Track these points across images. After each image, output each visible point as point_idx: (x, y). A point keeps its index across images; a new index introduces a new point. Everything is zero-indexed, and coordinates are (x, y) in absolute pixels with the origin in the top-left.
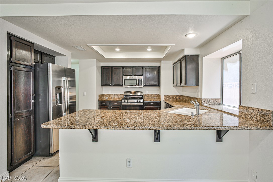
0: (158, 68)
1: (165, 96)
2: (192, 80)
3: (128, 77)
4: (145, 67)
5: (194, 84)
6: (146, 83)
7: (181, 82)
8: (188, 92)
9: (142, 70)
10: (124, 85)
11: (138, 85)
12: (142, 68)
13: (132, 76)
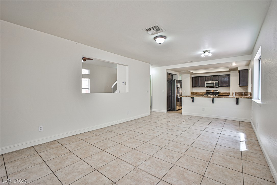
0: (228, 75)
3: (209, 82)
4: (219, 75)
6: (220, 85)
9: (218, 77)
10: (206, 86)
11: (215, 86)
12: (217, 76)
13: (211, 81)
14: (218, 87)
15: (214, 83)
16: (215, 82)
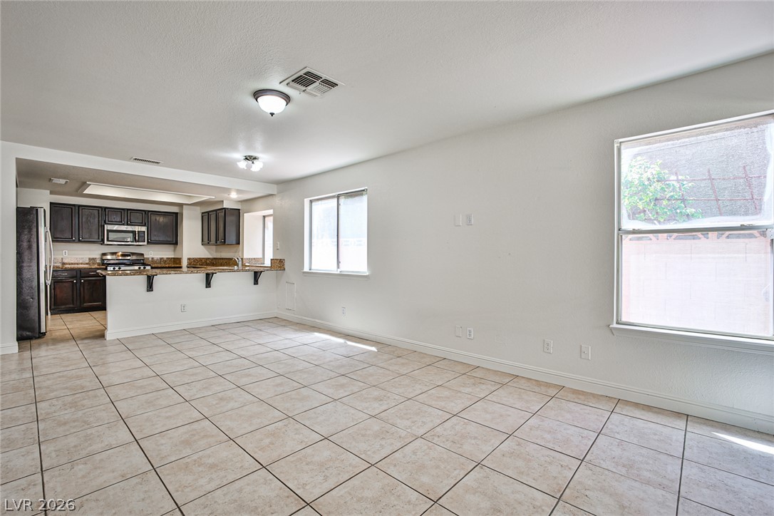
0: (174, 215)
1: (189, 259)
2: (231, 238)
3: (115, 227)
4: (149, 211)
5: (234, 242)
6: (152, 239)
7: (217, 239)
8: (225, 253)
9: (145, 216)
10: (108, 240)
11: (138, 242)
12: (144, 213)
13: (124, 225)
14: (146, 243)
15: (134, 232)
16: (137, 229)
